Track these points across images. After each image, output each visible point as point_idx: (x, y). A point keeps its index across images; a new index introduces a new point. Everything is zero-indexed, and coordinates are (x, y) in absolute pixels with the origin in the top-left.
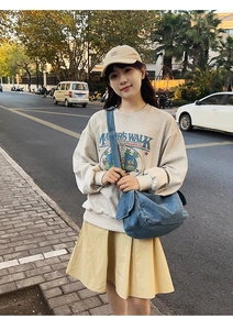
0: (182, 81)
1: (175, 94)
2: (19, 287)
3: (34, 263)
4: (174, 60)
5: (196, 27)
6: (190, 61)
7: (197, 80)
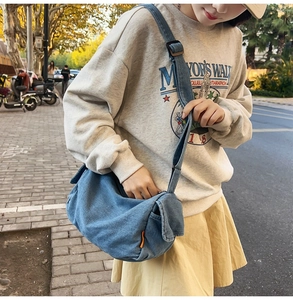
0: (263, 72)
1: (255, 84)
2: (34, 227)
3: (56, 210)
4: (257, 50)
5: (283, 17)
6: (275, 51)
7: (279, 69)
